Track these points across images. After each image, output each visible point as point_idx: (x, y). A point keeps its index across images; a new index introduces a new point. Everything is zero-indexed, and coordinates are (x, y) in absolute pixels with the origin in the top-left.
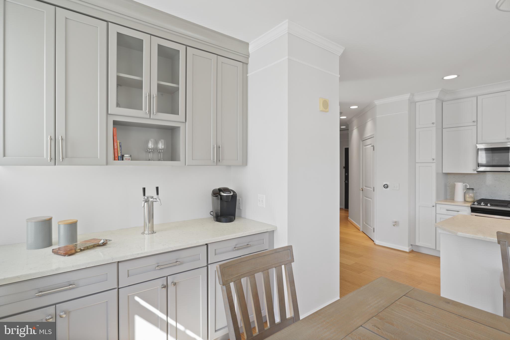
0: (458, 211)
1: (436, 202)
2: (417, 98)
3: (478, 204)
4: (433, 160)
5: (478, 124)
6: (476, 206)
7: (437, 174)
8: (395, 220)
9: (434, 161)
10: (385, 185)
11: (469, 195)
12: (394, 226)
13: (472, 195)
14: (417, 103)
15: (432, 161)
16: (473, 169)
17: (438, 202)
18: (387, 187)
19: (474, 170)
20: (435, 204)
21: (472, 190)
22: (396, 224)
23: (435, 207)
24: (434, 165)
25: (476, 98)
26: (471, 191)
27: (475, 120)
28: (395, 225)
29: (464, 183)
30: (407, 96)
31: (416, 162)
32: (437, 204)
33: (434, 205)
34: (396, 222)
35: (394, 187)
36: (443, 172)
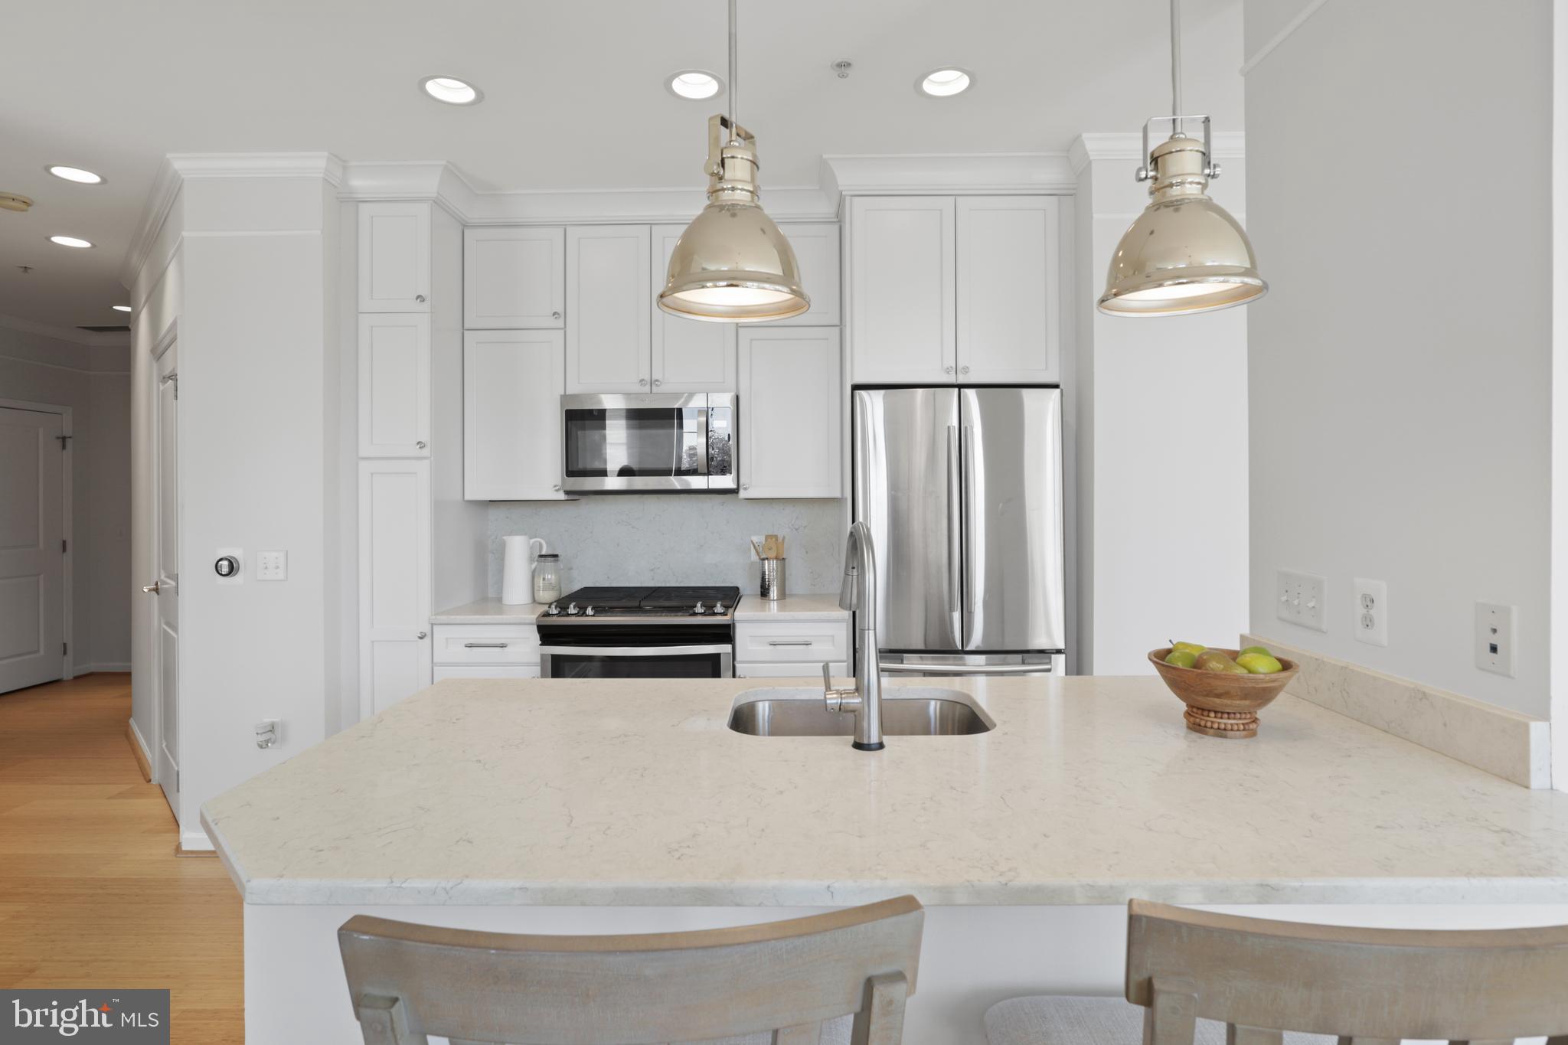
0: (503, 646)
1: (434, 617)
2: (360, 183)
3: (559, 613)
4: (421, 445)
5: (567, 326)
6: (555, 618)
7: (439, 507)
8: (268, 720)
9: (426, 452)
10: (221, 560)
11: (544, 579)
12: (261, 747)
13: (551, 577)
14: (362, 206)
15: (416, 451)
16: (555, 486)
17: (439, 617)
18: (232, 569)
19: (558, 488)
20: (430, 626)
21: (552, 559)
22: (270, 735)
23: (427, 640)
24: (423, 469)
25: (561, 231)
26: (549, 564)
27: (560, 310)
28: (267, 741)
29: (531, 538)
30: (315, 163)
31: (362, 454)
32: (435, 627)
33: (427, 629)
34: (272, 728)
35: (266, 568)
36: (468, 497)
